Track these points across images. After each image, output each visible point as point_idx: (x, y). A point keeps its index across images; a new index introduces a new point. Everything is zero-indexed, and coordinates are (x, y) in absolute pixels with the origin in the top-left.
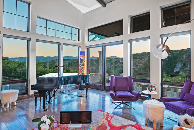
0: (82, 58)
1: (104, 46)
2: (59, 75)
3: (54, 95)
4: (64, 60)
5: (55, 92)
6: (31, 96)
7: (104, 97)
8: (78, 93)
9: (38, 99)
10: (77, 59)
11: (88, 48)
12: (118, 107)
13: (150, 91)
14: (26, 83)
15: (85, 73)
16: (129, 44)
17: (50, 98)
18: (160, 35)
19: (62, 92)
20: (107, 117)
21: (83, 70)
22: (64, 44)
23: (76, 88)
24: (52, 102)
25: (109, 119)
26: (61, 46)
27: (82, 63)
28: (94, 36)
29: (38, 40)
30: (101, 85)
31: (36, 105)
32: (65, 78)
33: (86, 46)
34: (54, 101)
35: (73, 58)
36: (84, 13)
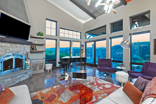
0: (82, 49)
1: (95, 41)
2: (70, 57)
3: (68, 68)
4: (73, 49)
5: (68, 66)
6: (58, 68)
7: (95, 70)
8: (80, 67)
9: (61, 69)
10: (79, 49)
11: (86, 43)
12: (102, 76)
13: (121, 67)
14: (55, 61)
15: (84, 56)
16: (110, 40)
17: (66, 69)
18: (130, 34)
19: (72, 67)
20: (95, 79)
21: (83, 55)
22: (73, 41)
23: (79, 65)
24: (67, 71)
25: (96, 80)
26: (71, 42)
27: (82, 51)
28: (89, 36)
29: (60, 40)
30: (94, 64)
31: (60, 72)
32: (73, 59)
33: (85, 42)
34: (68, 70)
35: (77, 48)
36: (83, 23)
